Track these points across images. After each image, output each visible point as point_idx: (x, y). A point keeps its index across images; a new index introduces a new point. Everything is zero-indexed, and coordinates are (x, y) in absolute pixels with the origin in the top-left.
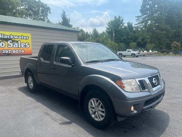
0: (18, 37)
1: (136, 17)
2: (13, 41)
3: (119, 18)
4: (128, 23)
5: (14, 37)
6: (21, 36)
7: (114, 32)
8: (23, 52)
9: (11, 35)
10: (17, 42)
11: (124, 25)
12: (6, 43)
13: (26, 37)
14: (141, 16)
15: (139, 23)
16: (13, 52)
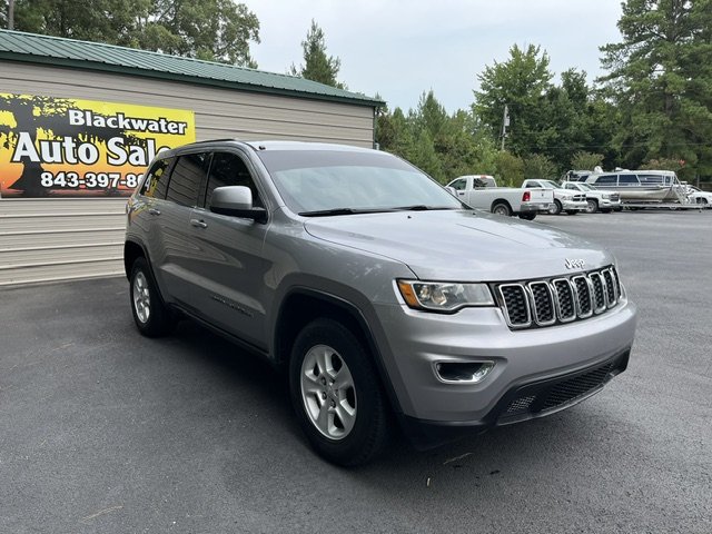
0: (145, 122)
1: (602, 49)
2: (129, 141)
3: (530, 52)
4: (567, 75)
5: (130, 123)
6: (158, 122)
7: (506, 112)
9: (121, 117)
10: (143, 143)
11: (550, 82)
12: (102, 146)
13: (177, 123)
14: (622, 46)
15: (613, 76)
16: (129, 184)
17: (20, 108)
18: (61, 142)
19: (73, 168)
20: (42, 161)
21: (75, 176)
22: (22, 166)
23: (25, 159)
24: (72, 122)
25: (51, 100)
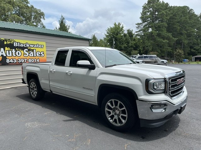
0: (33, 45)
2: (29, 50)
6: (37, 45)
8: (39, 61)
9: (27, 44)
10: (33, 51)
12: (22, 52)
13: (41, 45)
16: (29, 61)
18: (12, 51)
20: (7, 56)
21: (15, 60)
22: (1, 57)
24: (15, 45)
25: (9, 40)
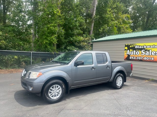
0: (150, 46)
2: (146, 50)
5: (146, 47)
6: (153, 46)
12: (140, 52)
16: (145, 59)
17: (128, 46)
18: (133, 51)
19: (135, 56)
20: (130, 55)
22: (127, 55)
23: (128, 54)
24: (136, 48)
25: (133, 44)
